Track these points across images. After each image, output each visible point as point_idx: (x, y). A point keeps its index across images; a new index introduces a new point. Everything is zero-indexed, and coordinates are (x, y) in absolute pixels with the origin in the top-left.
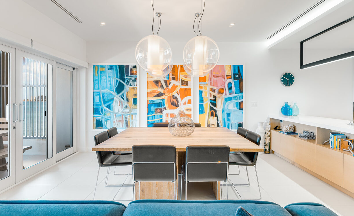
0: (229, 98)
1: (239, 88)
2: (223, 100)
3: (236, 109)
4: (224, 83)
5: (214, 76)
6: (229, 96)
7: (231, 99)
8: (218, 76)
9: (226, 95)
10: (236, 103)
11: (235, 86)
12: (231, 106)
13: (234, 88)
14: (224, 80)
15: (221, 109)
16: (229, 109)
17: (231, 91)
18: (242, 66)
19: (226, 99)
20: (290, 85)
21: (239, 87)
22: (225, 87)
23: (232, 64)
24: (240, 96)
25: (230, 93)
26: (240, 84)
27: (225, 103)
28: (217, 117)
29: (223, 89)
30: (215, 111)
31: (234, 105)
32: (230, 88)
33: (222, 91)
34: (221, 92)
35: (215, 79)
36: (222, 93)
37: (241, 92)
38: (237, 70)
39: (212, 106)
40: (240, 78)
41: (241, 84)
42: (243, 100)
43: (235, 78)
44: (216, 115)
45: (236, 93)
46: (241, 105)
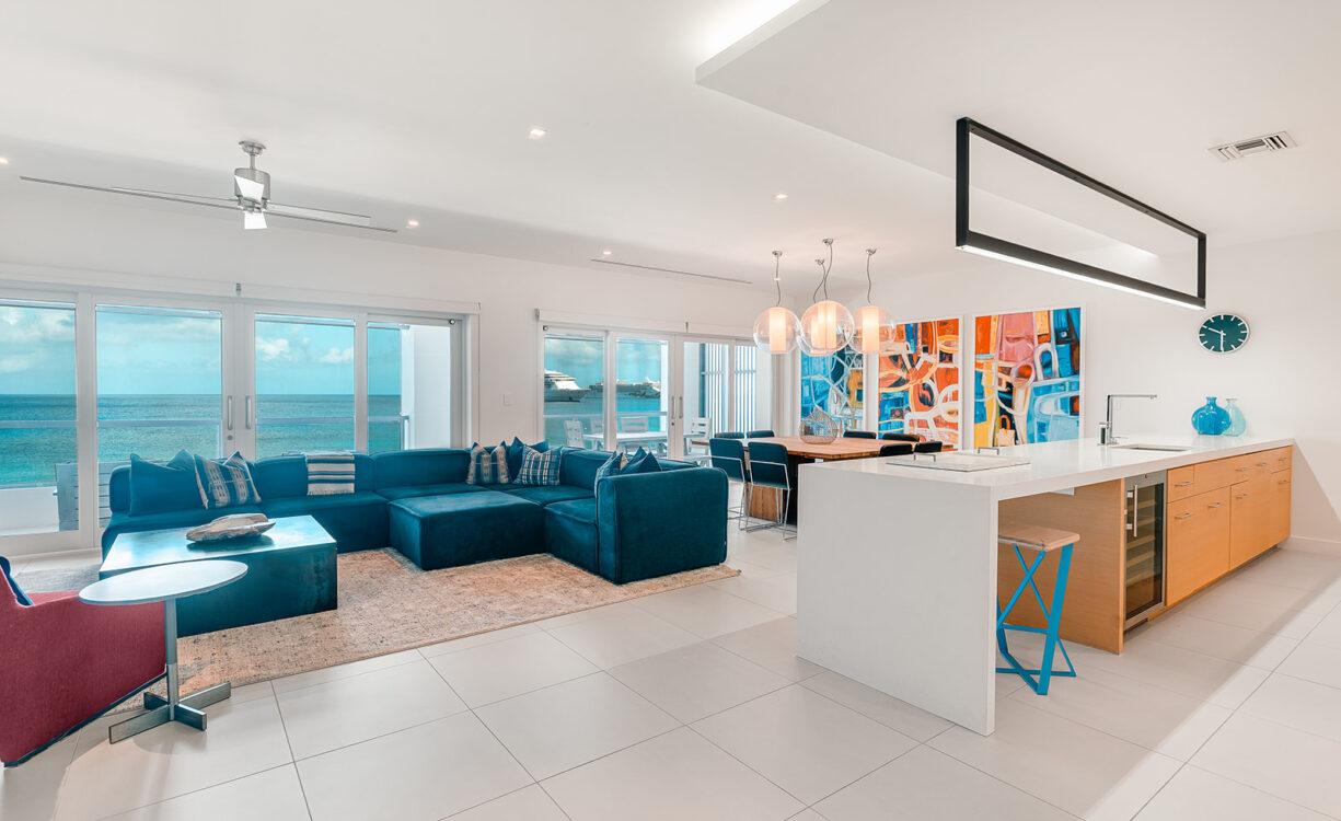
0: (1043, 387)
1: (1069, 365)
2: (1029, 392)
3: (1062, 413)
4: (1033, 354)
5: (1008, 339)
6: (1042, 382)
7: (1048, 389)
8: (1018, 339)
9: (1036, 380)
10: (1061, 399)
11: (1059, 359)
12: (1050, 406)
13: (1055, 365)
14: (1030, 345)
15: (1025, 413)
16: (1044, 412)
17: (1048, 371)
18: (1078, 310)
19: (1037, 391)
20: (1227, 348)
21: (1069, 360)
22: (1033, 362)
23: (1052, 309)
24: (1071, 383)
25: (1047, 377)
26: (1071, 354)
27: (1035, 400)
28: (1013, 431)
29: (1029, 367)
30: (1010, 416)
31: (1056, 404)
32: (1047, 365)
33: (1027, 372)
34: (1024, 373)
35: (1010, 345)
36: (1028, 377)
37: (1076, 372)
38: (1064, 320)
39: (1003, 406)
40: (1074, 337)
41: (1075, 353)
42: (1081, 393)
43: (1059, 341)
44: (1013, 427)
45: (1061, 377)
46: (1075, 404)
